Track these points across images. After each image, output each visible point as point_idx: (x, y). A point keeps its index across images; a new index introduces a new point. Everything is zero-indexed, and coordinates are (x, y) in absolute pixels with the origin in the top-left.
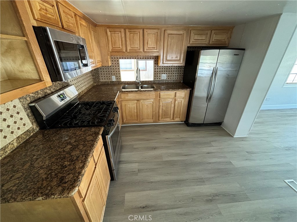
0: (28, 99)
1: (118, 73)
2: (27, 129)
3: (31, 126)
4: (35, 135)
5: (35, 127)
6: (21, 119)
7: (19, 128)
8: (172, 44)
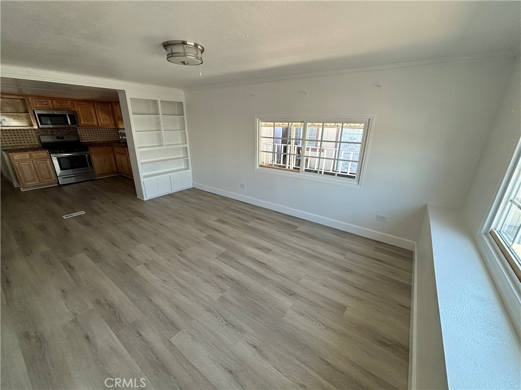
5: (38, 144)
7: (32, 142)
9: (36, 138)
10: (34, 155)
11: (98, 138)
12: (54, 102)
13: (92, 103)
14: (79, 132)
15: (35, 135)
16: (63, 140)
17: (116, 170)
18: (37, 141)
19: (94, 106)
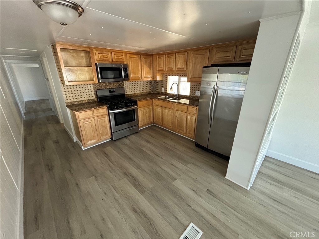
0: (97, 88)
1: (166, 86)
2: (93, 98)
3: (95, 98)
4: (95, 102)
5: (96, 99)
6: (92, 94)
7: (90, 97)
8: (196, 63)
9: (93, 93)
10: (95, 111)
11: (137, 90)
12: (113, 54)
13: (140, 56)
14: (125, 85)
15: (93, 90)
16: (114, 93)
17: (152, 121)
18: (94, 95)
19: (141, 59)
